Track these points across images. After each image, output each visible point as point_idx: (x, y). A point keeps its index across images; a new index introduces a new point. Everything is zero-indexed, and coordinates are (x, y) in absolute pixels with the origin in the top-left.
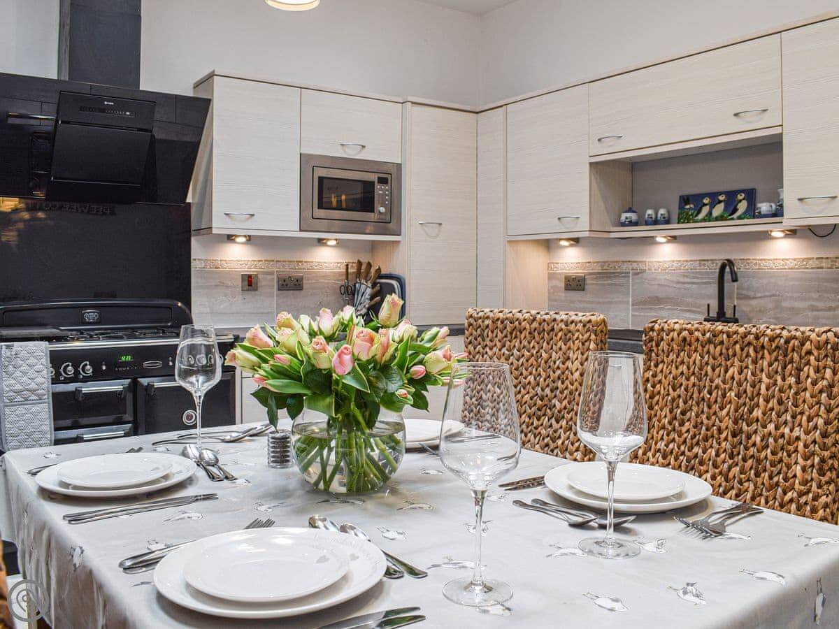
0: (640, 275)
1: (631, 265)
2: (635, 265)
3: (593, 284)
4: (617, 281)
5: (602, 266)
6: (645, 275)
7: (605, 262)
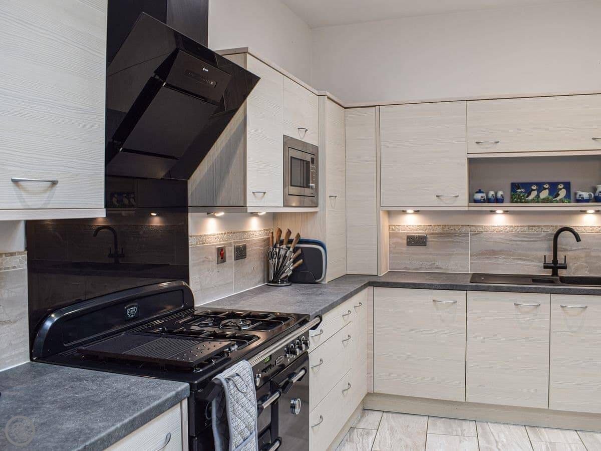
0: (477, 235)
1: (470, 228)
2: (473, 228)
3: (433, 241)
4: (458, 239)
5: (443, 228)
6: (482, 235)
7: (445, 226)
